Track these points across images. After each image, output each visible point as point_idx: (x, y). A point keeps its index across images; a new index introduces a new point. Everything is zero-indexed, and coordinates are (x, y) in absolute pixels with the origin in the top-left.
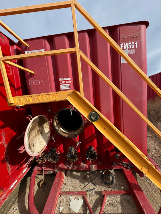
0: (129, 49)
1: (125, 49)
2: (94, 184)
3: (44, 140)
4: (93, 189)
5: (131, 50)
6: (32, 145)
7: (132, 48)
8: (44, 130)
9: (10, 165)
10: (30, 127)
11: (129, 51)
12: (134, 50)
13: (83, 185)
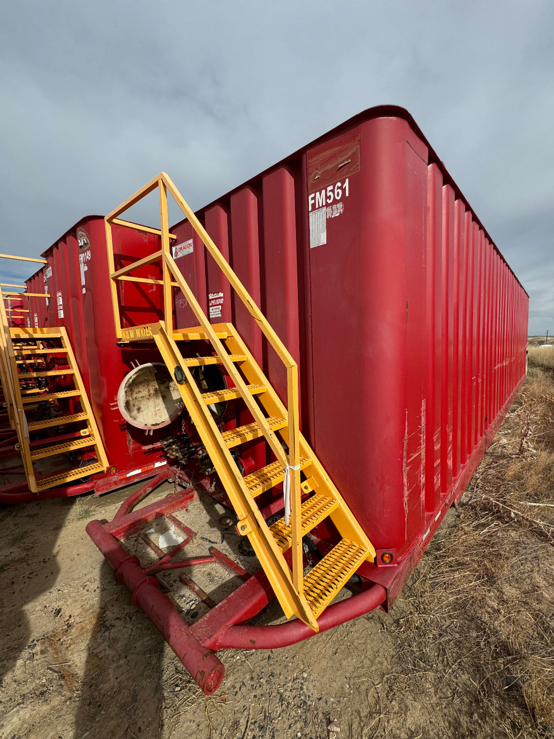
0: (327, 205)
1: (319, 207)
2: (224, 536)
3: (165, 410)
4: (213, 542)
5: (334, 207)
6: (136, 407)
7: (335, 202)
8: (170, 391)
9: (133, 438)
10: (131, 378)
11: (329, 209)
12: (340, 205)
13: (207, 528)
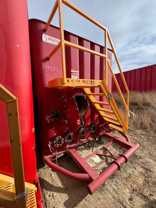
2: (96, 147)
4: (97, 149)
13: (91, 151)
